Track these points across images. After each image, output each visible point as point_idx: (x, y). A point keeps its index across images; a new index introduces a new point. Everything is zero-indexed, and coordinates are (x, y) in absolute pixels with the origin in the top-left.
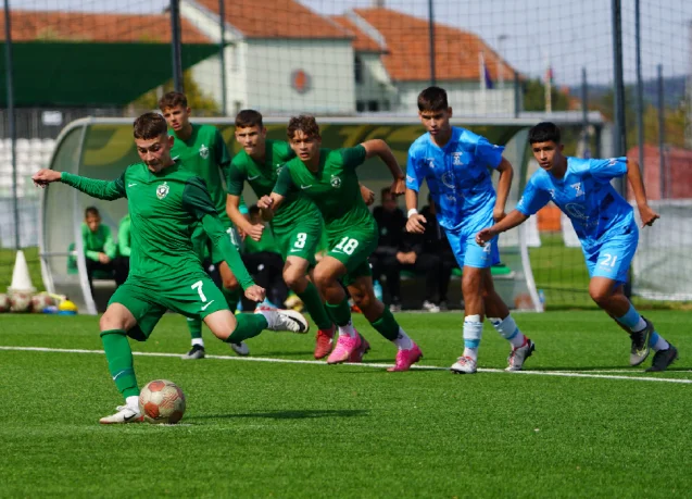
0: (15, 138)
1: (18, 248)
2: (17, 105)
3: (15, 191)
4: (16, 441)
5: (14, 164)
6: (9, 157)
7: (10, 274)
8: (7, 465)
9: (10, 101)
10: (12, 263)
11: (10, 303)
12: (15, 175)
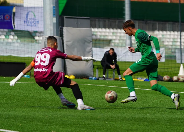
0: (181, 31)
1: (181, 63)
2: (182, 22)
3: (181, 47)
4: (179, 119)
5: (181, 39)
6: (179, 37)
7: (179, 70)
8: (177, 126)
9: (180, 21)
10: (179, 67)
11: (178, 79)
12: (181, 42)
